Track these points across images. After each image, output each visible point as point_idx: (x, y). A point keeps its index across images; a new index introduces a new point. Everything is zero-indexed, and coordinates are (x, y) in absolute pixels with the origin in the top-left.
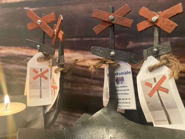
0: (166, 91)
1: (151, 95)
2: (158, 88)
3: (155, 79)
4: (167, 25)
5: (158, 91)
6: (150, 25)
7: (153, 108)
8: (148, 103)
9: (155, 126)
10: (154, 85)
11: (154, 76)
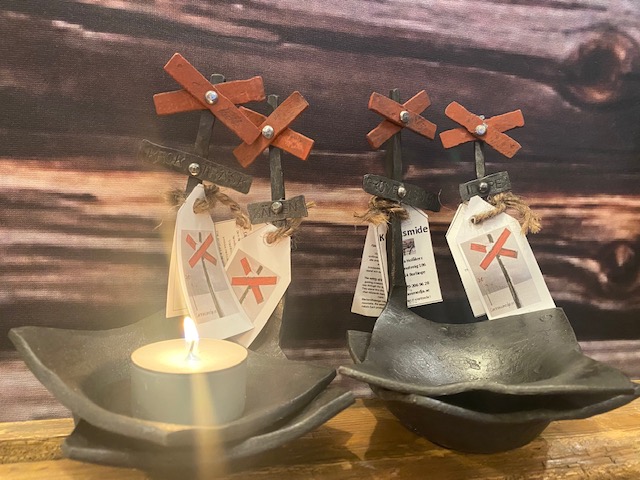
0: (513, 254)
1: (484, 265)
2: (499, 250)
3: (489, 236)
4: (504, 144)
5: (498, 257)
6: (469, 139)
7: (488, 288)
8: (480, 280)
9: (490, 318)
10: (489, 247)
11: (488, 232)
